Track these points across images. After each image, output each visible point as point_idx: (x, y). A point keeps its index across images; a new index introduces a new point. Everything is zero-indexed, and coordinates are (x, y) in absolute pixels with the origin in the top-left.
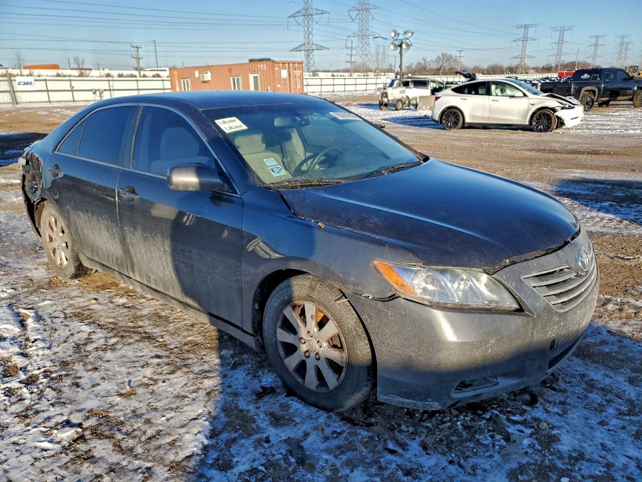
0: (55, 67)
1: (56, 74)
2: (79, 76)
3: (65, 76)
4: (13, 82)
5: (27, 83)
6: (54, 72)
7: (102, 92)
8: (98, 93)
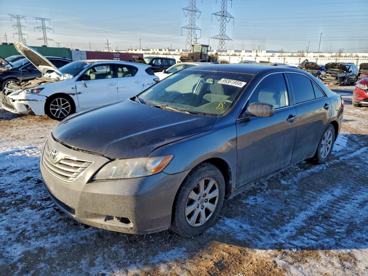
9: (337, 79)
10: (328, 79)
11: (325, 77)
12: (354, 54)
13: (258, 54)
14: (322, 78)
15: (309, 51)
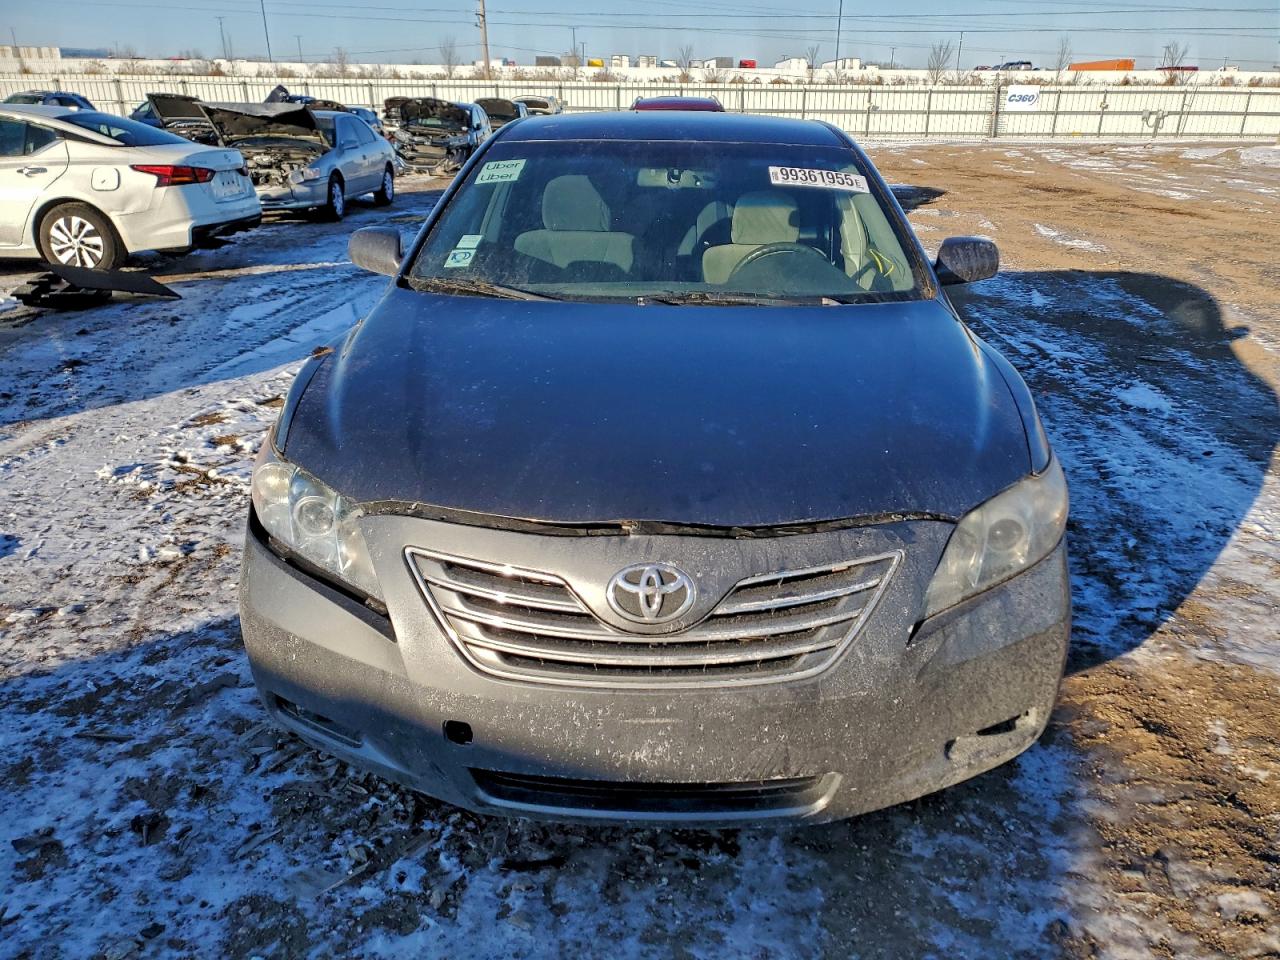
0: (1127, 65)
1: (1122, 79)
2: (1164, 85)
3: (1137, 84)
4: (1002, 96)
5: (1023, 98)
6: (1120, 75)
7: (1163, 118)
8: (1153, 119)
9: (449, 152)
10: (424, 156)
11: (413, 150)
12: (387, 68)
13: (30, 63)
14: (401, 151)
15: (235, 56)
